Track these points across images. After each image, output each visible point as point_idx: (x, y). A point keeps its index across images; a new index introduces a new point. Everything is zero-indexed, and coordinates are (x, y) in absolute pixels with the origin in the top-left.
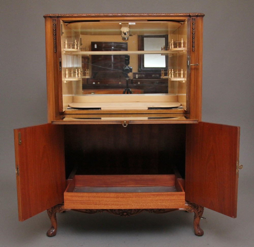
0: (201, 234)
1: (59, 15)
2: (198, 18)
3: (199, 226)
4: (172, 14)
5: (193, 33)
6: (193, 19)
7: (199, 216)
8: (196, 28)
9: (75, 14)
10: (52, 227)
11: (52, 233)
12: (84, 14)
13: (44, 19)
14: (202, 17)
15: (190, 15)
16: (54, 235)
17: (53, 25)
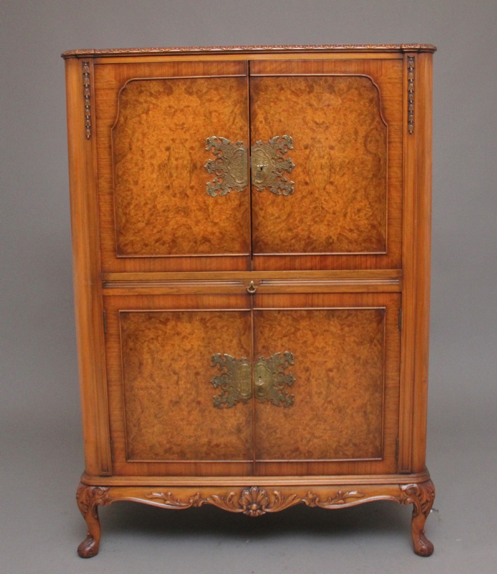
0: (427, 553)
1: (96, 52)
2: (422, 55)
3: (423, 534)
4: (361, 46)
5: (409, 91)
6: (408, 57)
7: (423, 511)
8: (416, 79)
9: (134, 49)
10: (88, 536)
11: (88, 549)
12: (155, 49)
13: (62, 61)
14: (430, 52)
15: (403, 47)
16: (93, 553)
17: (84, 74)
